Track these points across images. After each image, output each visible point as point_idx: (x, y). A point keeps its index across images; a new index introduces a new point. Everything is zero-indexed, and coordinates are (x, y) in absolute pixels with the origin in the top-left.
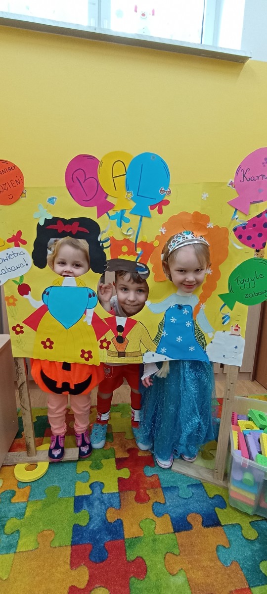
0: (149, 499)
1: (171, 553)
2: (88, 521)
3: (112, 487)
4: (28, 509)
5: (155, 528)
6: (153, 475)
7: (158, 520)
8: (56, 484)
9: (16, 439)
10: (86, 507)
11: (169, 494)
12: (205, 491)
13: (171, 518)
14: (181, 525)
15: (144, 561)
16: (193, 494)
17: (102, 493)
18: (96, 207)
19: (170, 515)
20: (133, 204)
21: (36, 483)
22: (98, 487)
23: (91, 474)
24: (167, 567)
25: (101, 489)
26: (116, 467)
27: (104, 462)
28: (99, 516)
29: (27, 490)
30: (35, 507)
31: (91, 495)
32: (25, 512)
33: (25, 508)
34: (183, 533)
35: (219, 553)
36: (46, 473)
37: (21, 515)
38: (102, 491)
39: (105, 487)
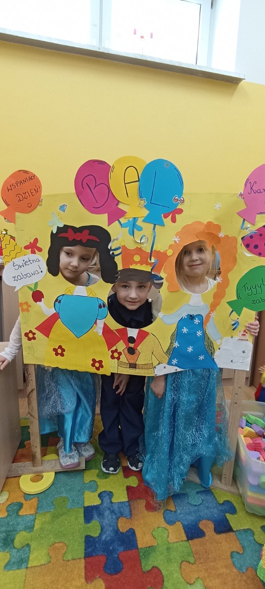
1: (186, 561)
2: (100, 531)
3: (121, 496)
4: (37, 522)
5: (168, 536)
7: (171, 528)
8: (64, 495)
9: (19, 450)
10: (97, 518)
11: (179, 502)
12: (215, 497)
13: (183, 526)
14: (193, 533)
15: (159, 571)
16: (203, 500)
17: (111, 502)
18: (107, 214)
19: (182, 523)
20: (146, 212)
21: (43, 494)
22: (107, 497)
23: (99, 483)
24: (184, 576)
25: (111, 498)
26: (124, 475)
28: (110, 526)
29: (34, 501)
30: (44, 520)
31: (100, 504)
32: (34, 525)
33: (34, 520)
34: (197, 541)
35: (234, 559)
36: (53, 484)
37: (30, 528)
38: (111, 500)
39: (114, 497)
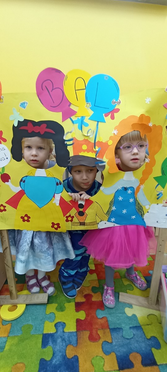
0: (100, 338)
2: (52, 356)
3: (71, 327)
4: (8, 343)
5: (104, 365)
6: (103, 318)
7: (106, 358)
8: (30, 323)
10: (51, 344)
11: (115, 334)
12: (144, 332)
13: (116, 357)
14: (124, 363)
16: (134, 335)
17: (64, 332)
18: (61, 112)
19: (116, 354)
20: (91, 113)
21: (16, 321)
22: (61, 327)
23: (56, 315)
25: (63, 328)
26: (75, 310)
27: (67, 305)
28: (60, 352)
29: (8, 327)
30: (13, 342)
31: (55, 333)
32: (5, 346)
33: (6, 342)
36: (24, 313)
37: (2, 349)
38: (64, 330)
39: (66, 327)
